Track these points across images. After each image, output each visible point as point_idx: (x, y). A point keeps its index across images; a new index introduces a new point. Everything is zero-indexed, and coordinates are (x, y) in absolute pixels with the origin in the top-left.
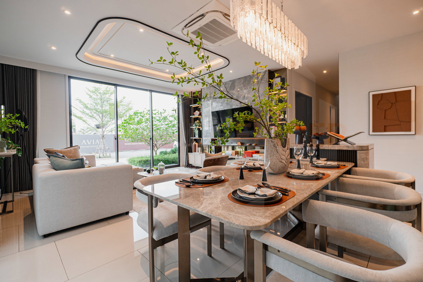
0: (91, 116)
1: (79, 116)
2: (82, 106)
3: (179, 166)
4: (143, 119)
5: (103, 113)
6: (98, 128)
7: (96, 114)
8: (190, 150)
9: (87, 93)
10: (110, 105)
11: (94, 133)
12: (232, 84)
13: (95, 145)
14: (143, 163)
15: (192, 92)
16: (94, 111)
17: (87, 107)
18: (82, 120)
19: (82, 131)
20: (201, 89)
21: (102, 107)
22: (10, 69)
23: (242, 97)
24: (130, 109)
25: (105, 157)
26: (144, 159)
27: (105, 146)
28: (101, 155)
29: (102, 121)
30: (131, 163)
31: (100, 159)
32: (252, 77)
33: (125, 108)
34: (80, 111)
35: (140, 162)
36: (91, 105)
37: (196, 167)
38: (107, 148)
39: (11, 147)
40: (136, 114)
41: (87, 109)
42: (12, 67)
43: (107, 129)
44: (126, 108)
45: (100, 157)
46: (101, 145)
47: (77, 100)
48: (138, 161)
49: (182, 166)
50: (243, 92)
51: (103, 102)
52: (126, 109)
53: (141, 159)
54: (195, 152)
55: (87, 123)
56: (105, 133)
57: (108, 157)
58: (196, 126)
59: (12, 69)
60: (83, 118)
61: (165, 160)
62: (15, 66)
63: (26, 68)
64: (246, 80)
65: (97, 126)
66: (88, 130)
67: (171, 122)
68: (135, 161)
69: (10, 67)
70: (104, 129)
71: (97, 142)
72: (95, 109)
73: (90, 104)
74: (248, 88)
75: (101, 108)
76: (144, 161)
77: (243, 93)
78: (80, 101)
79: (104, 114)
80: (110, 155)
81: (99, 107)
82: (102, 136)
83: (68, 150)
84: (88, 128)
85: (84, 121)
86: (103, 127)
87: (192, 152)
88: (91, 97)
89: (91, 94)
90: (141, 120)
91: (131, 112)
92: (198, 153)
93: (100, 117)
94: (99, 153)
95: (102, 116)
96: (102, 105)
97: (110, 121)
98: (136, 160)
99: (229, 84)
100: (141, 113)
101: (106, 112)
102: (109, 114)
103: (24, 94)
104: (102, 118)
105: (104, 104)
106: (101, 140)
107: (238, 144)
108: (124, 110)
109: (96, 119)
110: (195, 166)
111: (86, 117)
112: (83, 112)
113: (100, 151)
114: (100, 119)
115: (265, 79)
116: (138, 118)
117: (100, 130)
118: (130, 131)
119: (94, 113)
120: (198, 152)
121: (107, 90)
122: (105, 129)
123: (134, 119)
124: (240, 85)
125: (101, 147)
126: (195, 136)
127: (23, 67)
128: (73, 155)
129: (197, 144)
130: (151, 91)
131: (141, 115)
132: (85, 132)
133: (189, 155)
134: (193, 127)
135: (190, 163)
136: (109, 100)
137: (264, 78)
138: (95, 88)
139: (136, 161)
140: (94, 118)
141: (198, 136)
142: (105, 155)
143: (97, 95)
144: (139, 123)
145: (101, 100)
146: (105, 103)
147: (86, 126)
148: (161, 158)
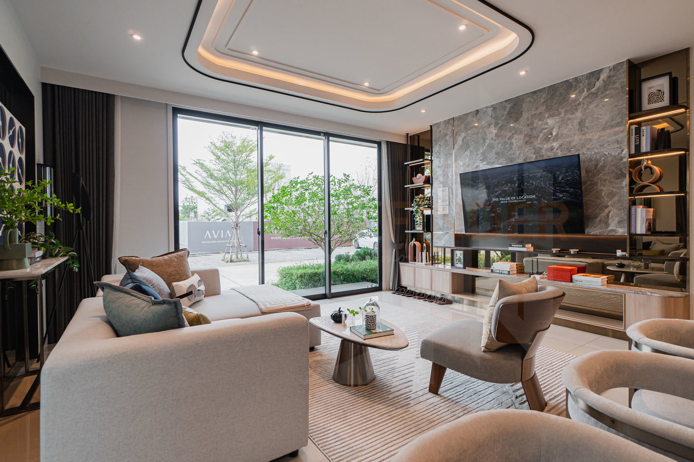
0: (218, 191)
1: (201, 191)
2: (205, 175)
3: (379, 289)
4: (307, 193)
5: (236, 185)
6: (230, 210)
7: (226, 188)
8: (402, 256)
9: (212, 152)
10: (249, 171)
11: (222, 219)
12: (511, 108)
13: (224, 239)
14: (307, 279)
15: (407, 134)
16: (223, 182)
17: (211, 176)
18: (205, 197)
19: (207, 215)
20: (431, 126)
21: (236, 175)
22: (67, 94)
23: (541, 135)
24: (281, 177)
25: (240, 261)
26: (310, 271)
27: (240, 241)
28: (234, 257)
29: (235, 198)
30: (284, 277)
31: (232, 263)
32: (574, 84)
33: (272, 176)
34: (202, 182)
35: (301, 276)
36: (218, 172)
37: (419, 294)
38: (244, 245)
39: (59, 251)
40: (294, 183)
41: (212, 178)
42: (69, 91)
43: (243, 213)
44: (274, 175)
45: (231, 261)
46: (234, 239)
47: (197, 163)
48: (299, 275)
49: (386, 290)
50: (547, 123)
51: (238, 167)
52: (274, 177)
53: (304, 271)
54: (415, 261)
55: (212, 203)
56: (240, 220)
57: (245, 261)
58: (419, 206)
59: (69, 94)
60: (206, 194)
61: (349, 274)
62: (74, 89)
63: (96, 92)
64: (553, 95)
65: (228, 207)
66: (215, 213)
67: (357, 198)
68: (292, 274)
69: (66, 91)
70: (238, 213)
71: (228, 234)
72: (225, 179)
73: (217, 170)
74: (560, 113)
75: (233, 176)
76: (309, 275)
77: (546, 126)
78: (202, 166)
79: (239, 187)
80: (248, 257)
81: (231, 174)
82: (235, 224)
83: (165, 260)
84: (214, 211)
85: (207, 199)
86: (237, 209)
87: (406, 261)
88: (218, 158)
89: (219, 154)
90: (302, 195)
91: (285, 182)
92: (420, 263)
93: (232, 193)
94: (231, 252)
95: (236, 190)
96: (236, 172)
97: (248, 199)
98: (294, 272)
99: (505, 108)
100: (302, 182)
101: (242, 183)
102: (247, 186)
103: (91, 144)
104: (236, 194)
105: (239, 171)
106: (235, 231)
107: (528, 248)
108: (272, 178)
109: (226, 195)
110: (416, 293)
111: (211, 192)
112: (207, 185)
113: (232, 250)
114: (232, 196)
115: (617, 85)
116: (298, 192)
117: (233, 214)
118: (283, 217)
119: (224, 185)
120: (422, 261)
121: (244, 146)
122: (241, 213)
123: (291, 194)
124: (537, 109)
125: (234, 243)
126: (413, 228)
127: (89, 91)
128: (176, 270)
129: (418, 244)
130: (328, 135)
131: (302, 187)
132: (210, 217)
133: (401, 267)
134: (410, 209)
135: (404, 283)
136: (246, 162)
137: (615, 83)
138: (225, 141)
139: (294, 274)
140: (224, 193)
141: (421, 229)
142: (239, 256)
143: (228, 154)
144: (300, 200)
145: (235, 162)
146: (241, 168)
147: (211, 207)
148: (341, 269)
